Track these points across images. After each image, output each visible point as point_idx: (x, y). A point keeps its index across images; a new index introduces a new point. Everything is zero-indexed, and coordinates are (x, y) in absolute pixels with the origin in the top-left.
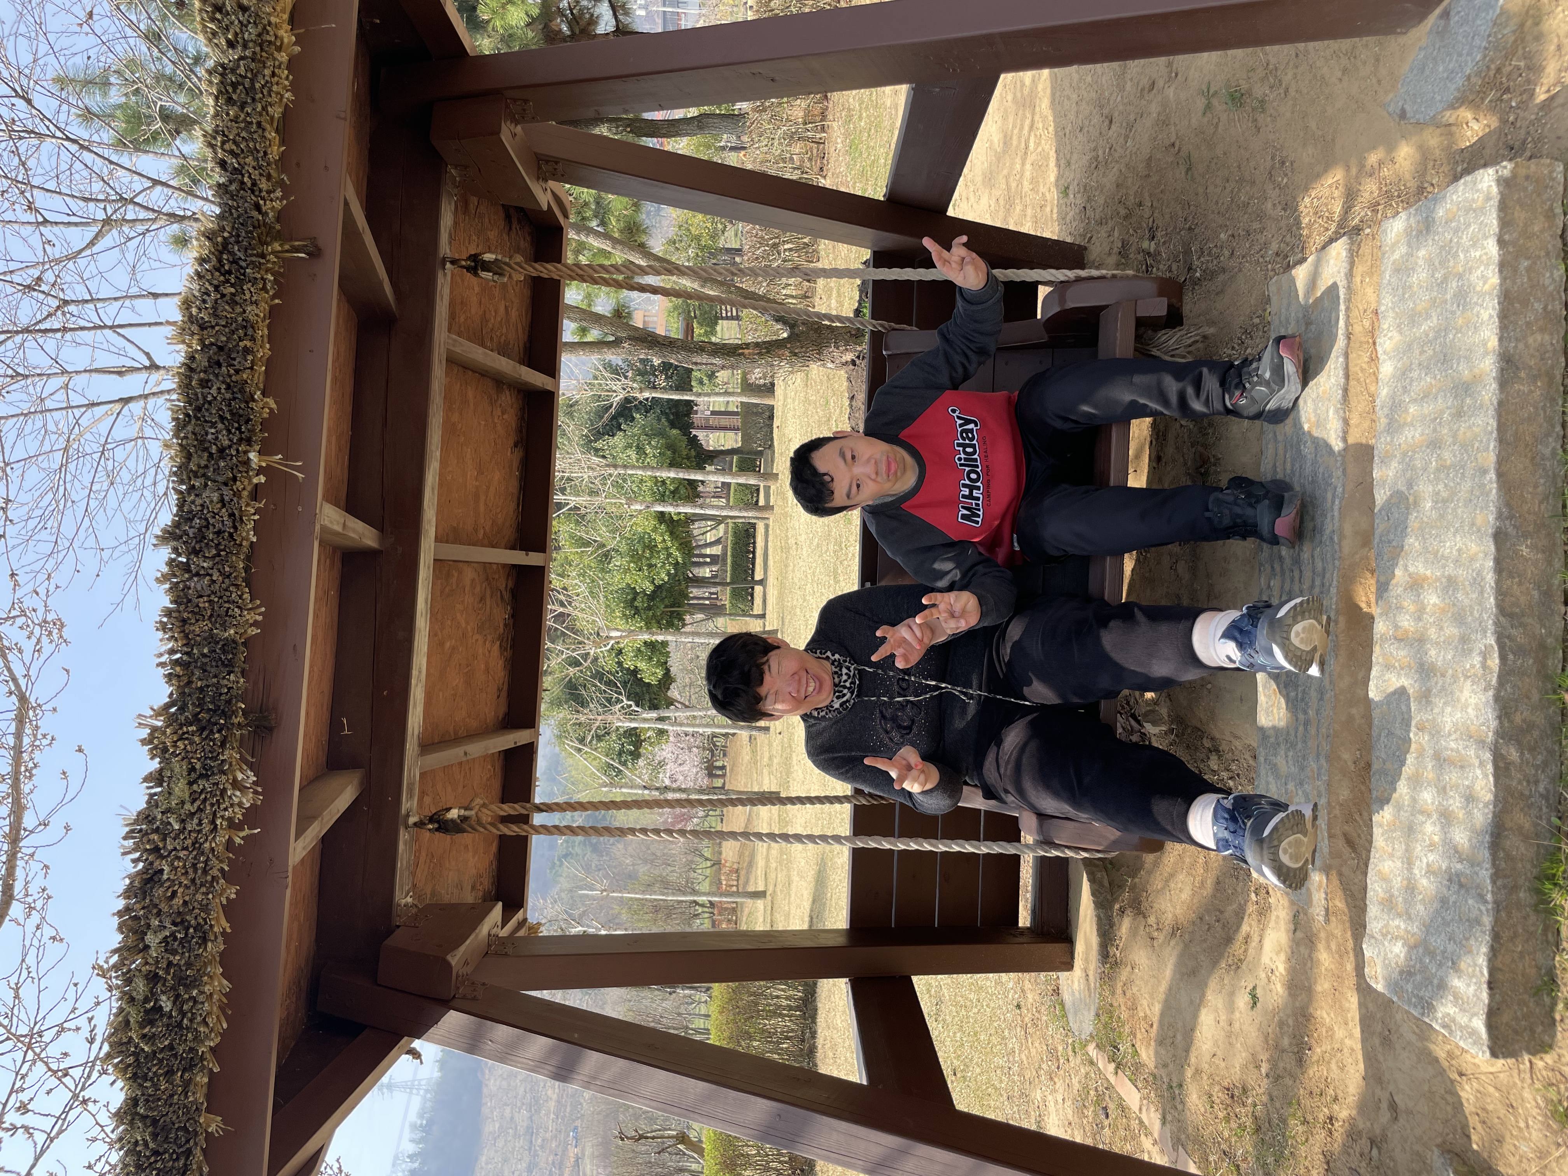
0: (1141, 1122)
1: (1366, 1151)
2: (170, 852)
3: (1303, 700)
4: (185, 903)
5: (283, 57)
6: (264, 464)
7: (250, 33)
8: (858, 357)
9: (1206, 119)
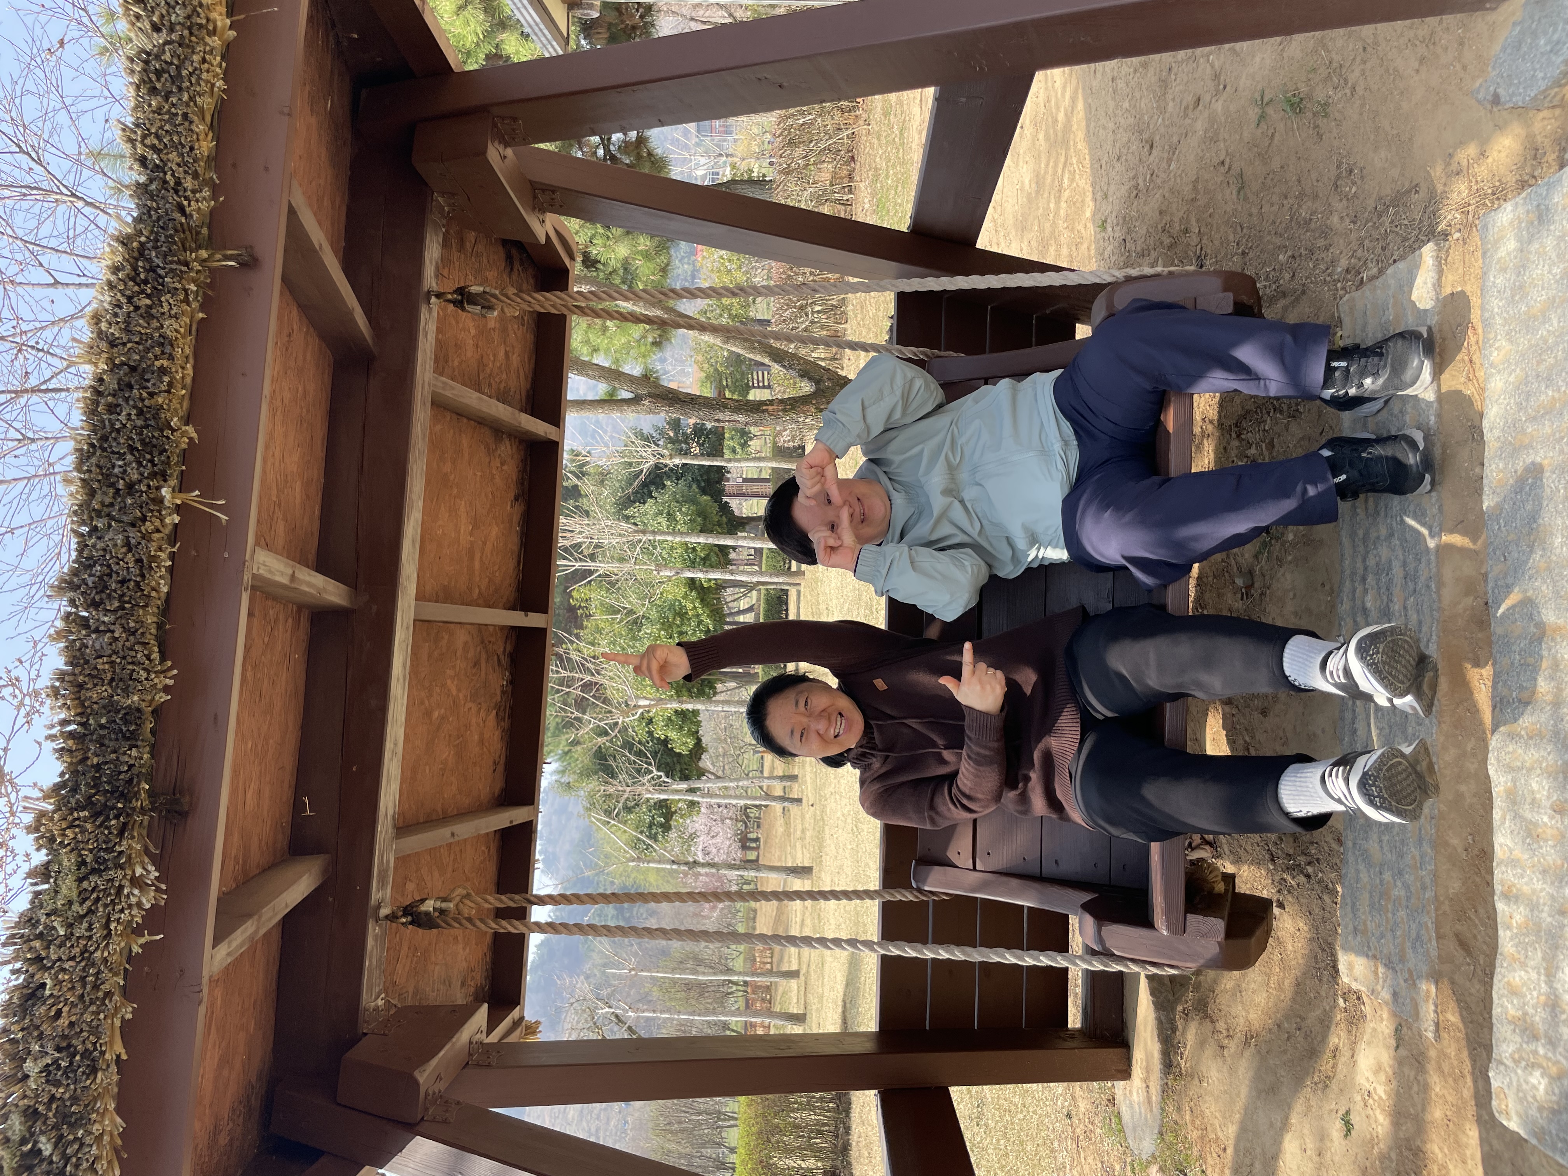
2: (55, 963)
4: (72, 1024)
5: (215, 42)
6: (179, 502)
7: (178, 15)
9: (1260, 131)
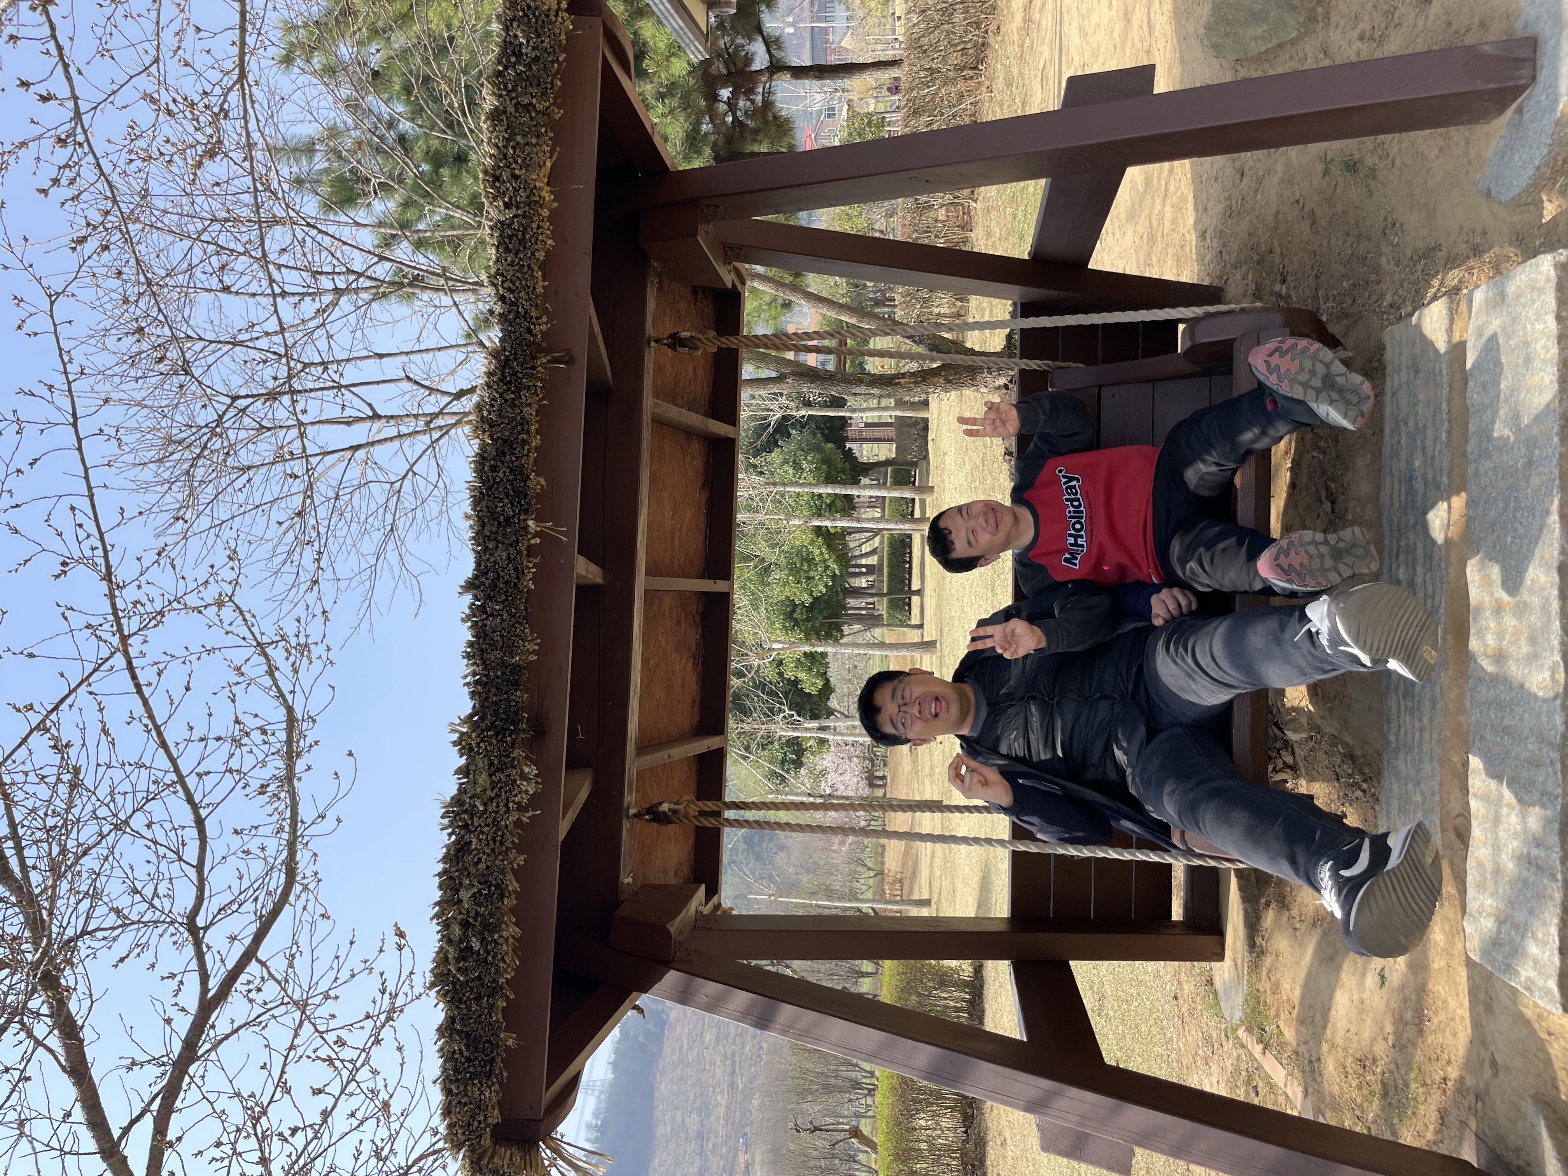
0: (1287, 1097)
1: (1473, 1105)
2: (477, 828)
3: (1418, 709)
4: (487, 867)
5: (545, 213)
6: (539, 529)
7: (521, 196)
8: (1011, 381)
9: (1325, 182)
